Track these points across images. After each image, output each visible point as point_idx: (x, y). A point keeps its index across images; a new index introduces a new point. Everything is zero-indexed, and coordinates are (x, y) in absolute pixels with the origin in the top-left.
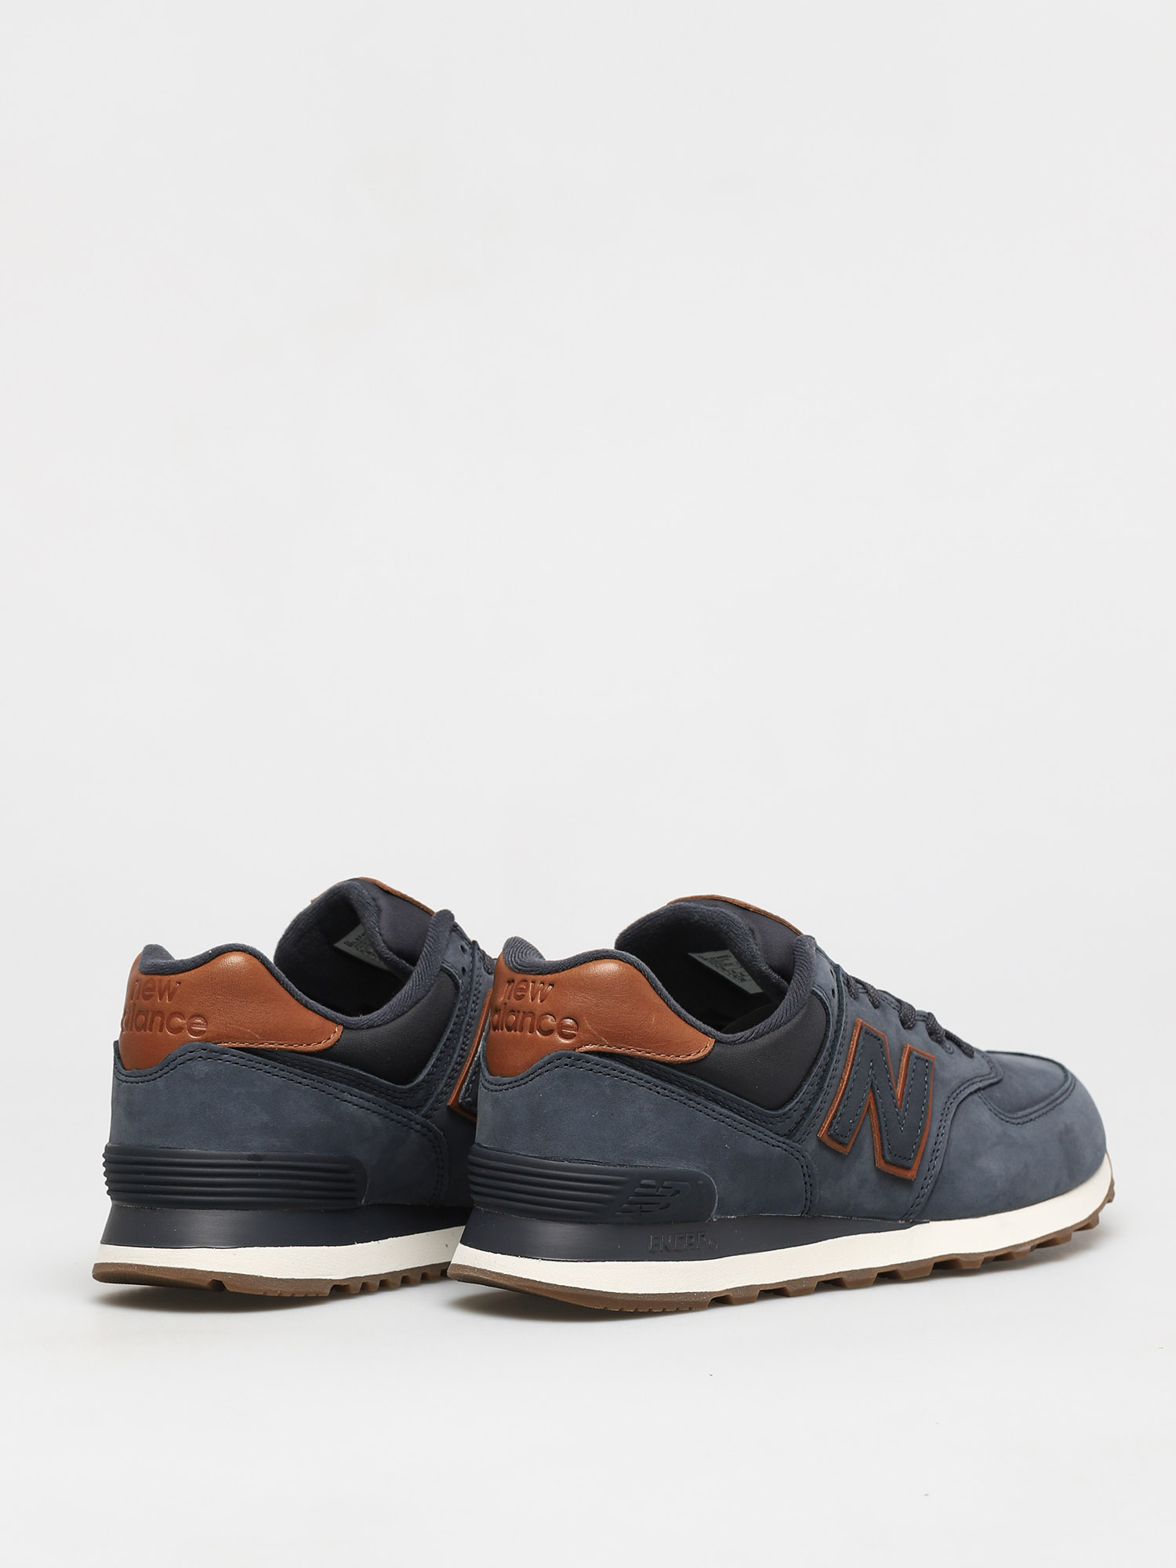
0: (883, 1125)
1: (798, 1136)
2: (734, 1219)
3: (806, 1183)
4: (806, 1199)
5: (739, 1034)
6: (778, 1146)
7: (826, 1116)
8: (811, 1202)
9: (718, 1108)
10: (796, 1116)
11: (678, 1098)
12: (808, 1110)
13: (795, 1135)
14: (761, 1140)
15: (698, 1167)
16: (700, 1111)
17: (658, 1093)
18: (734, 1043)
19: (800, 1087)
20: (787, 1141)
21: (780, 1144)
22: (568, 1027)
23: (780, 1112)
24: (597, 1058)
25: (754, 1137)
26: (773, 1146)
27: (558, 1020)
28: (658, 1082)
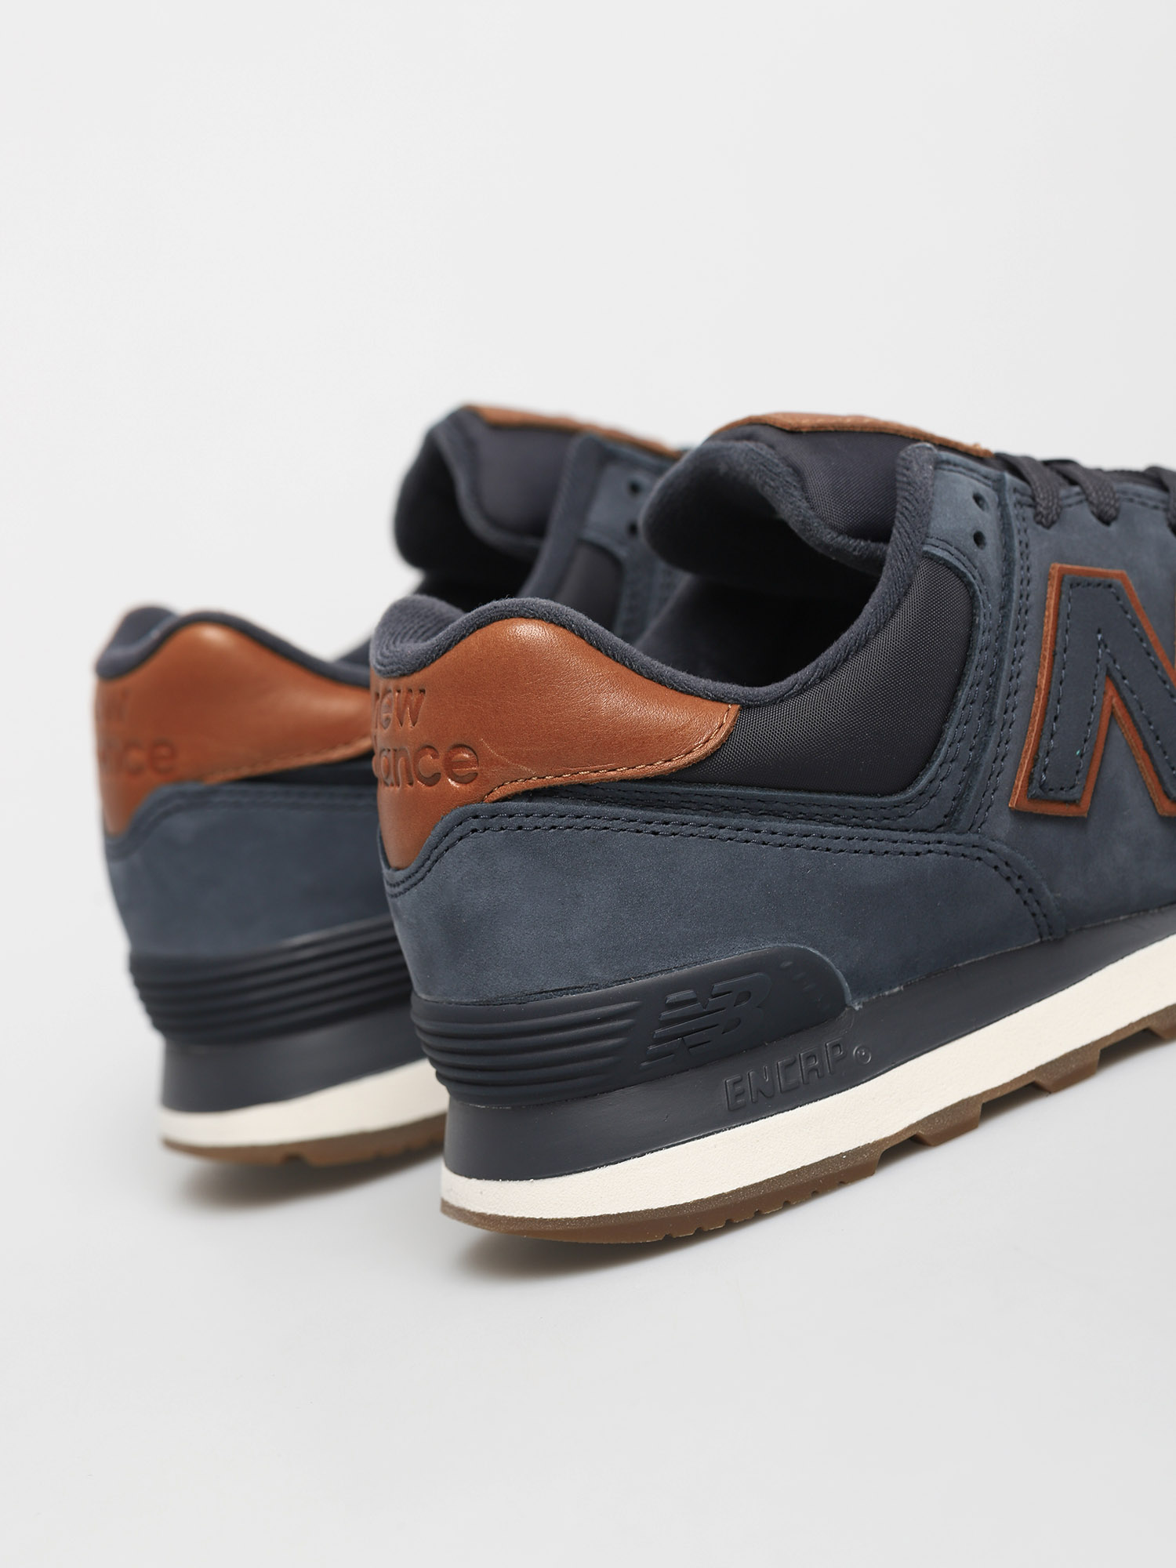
0: (1150, 738)
1: (964, 821)
2: (900, 991)
3: (1018, 891)
4: (1034, 915)
5: (791, 679)
6: (930, 851)
7: (1017, 765)
8: (1045, 916)
9: (780, 825)
10: (948, 788)
11: (696, 831)
12: (972, 767)
13: (957, 821)
14: (886, 852)
15: (775, 940)
16: (747, 841)
17: (655, 833)
18: (781, 699)
19: (940, 734)
20: (945, 837)
21: (931, 847)
22: (464, 763)
23: (911, 792)
24: (524, 804)
25: (871, 852)
26: (918, 854)
27: (442, 754)
28: (649, 814)
